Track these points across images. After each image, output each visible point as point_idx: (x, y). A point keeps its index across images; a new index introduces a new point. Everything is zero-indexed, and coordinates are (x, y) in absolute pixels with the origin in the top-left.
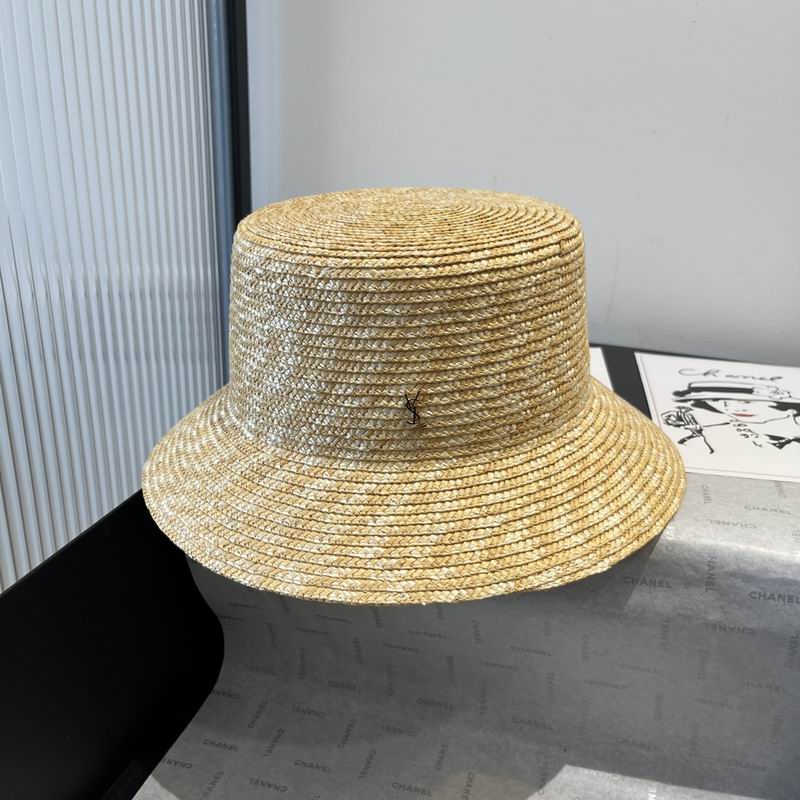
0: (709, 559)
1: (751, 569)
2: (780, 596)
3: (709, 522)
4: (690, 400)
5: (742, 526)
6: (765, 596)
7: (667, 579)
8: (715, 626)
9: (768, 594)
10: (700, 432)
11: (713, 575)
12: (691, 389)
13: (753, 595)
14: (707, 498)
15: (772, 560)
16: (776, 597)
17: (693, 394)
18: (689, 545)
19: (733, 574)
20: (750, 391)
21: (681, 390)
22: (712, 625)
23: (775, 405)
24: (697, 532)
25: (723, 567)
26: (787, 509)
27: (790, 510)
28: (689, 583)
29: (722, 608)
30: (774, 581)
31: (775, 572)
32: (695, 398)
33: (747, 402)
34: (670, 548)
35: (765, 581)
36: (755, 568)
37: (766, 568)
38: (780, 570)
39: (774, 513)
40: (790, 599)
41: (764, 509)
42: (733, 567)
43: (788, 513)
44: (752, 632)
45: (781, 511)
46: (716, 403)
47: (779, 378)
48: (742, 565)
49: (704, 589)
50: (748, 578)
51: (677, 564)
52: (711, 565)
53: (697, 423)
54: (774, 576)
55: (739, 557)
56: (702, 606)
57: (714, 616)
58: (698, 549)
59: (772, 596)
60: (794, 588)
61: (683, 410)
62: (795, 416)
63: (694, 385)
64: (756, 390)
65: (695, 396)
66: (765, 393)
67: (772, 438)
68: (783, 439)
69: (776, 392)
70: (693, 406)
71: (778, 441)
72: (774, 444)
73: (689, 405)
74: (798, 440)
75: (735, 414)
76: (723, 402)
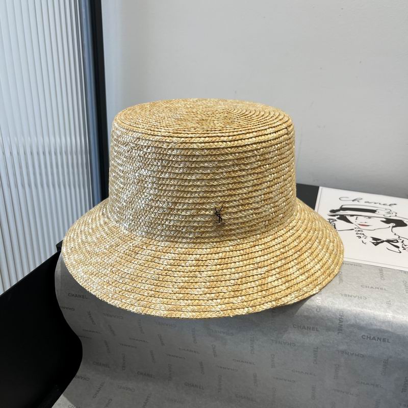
0: (340, 317)
1: (362, 323)
2: (378, 338)
3: (340, 296)
4: (337, 215)
5: (359, 297)
6: (370, 338)
7: (316, 326)
8: (343, 352)
9: (372, 337)
11: (342, 325)
12: (342, 209)
13: (364, 337)
14: (341, 280)
15: (374, 318)
16: (376, 338)
17: (341, 211)
18: (329, 309)
19: (352, 326)
20: (374, 211)
21: (335, 209)
22: (341, 351)
23: (385, 220)
24: (334, 301)
25: (347, 321)
26: (384, 287)
27: (386, 288)
28: (328, 329)
29: (347, 343)
30: (375, 330)
31: (376, 325)
32: (341, 214)
33: (370, 217)
34: (318, 310)
35: (370, 330)
36: (365, 322)
37: (371, 323)
38: (378, 324)
39: (377, 289)
40: (384, 340)
41: (372, 287)
42: (353, 322)
43: (385, 289)
44: (363, 356)
45: (381, 289)
46: (352, 217)
48: (358, 321)
49: (337, 333)
50: (360, 328)
51: (322, 319)
52: (341, 320)
54: (375, 327)
55: (356, 316)
56: (336, 342)
57: (342, 347)
58: (334, 311)
59: (374, 338)
60: (386, 334)
61: (331, 221)
62: (393, 227)
63: (343, 207)
64: (378, 211)
65: (342, 213)
66: (382, 213)
67: (374, 239)
68: (380, 240)
69: (389, 213)
70: (338, 218)
71: (377, 241)
72: (373, 243)
73: (335, 218)
74: (388, 241)
75: (359, 225)
76: (355, 217)
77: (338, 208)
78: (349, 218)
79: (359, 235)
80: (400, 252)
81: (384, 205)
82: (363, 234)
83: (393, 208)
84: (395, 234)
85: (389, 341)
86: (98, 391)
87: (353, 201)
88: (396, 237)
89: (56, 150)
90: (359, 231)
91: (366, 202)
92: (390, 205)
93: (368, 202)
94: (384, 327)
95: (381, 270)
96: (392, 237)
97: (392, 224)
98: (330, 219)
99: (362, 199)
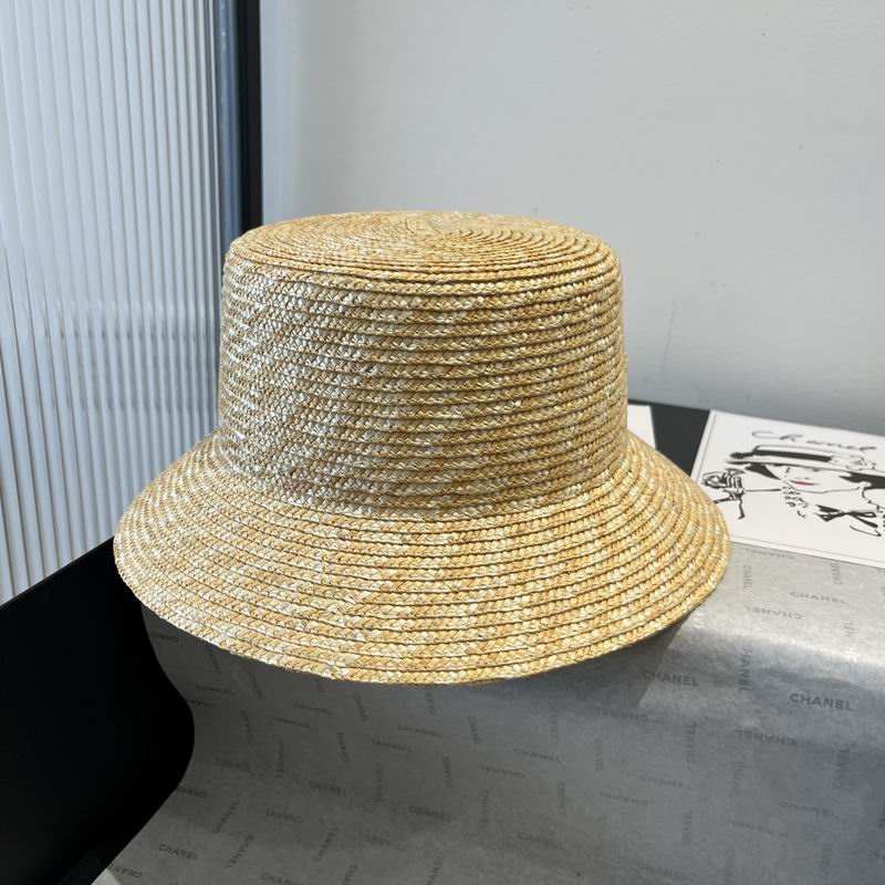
0: (743, 652)
1: (793, 667)
2: (826, 700)
3: (745, 610)
4: (747, 463)
5: (785, 614)
6: (808, 699)
7: (693, 675)
8: (749, 734)
9: (813, 698)
10: (739, 496)
11: (748, 672)
12: (757, 452)
13: (795, 698)
14: (748, 582)
15: (818, 656)
16: (822, 701)
17: (755, 457)
18: (720, 636)
19: (771, 672)
20: (826, 459)
21: (742, 451)
22: (746, 732)
23: (849, 475)
24: (730, 620)
25: (759, 662)
26: (841, 597)
27: (845, 598)
28: (719, 681)
29: (758, 712)
30: (820, 682)
31: (821, 671)
33: (816, 470)
34: (697, 638)
35: (809, 681)
36: (798, 664)
37: (810, 666)
38: (827, 669)
39: (826, 601)
40: (839, 705)
41: (814, 597)
42: (771, 663)
43: (842, 602)
44: (793, 743)
45: (833, 600)
46: (778, 468)
47: (872, 448)
48: (782, 661)
49: (736, 689)
50: (788, 677)
51: (706, 657)
52: (745, 660)
53: (741, 486)
54: (819, 675)
55: (779, 651)
56: (734, 709)
57: (749, 723)
58: (730, 640)
59: (817, 701)
60: (844, 691)
61: (732, 473)
62: (866, 489)
63: (761, 449)
64: (834, 459)
65: (756, 459)
66: (844, 462)
67: (823, 509)
68: (836, 511)
69: (858, 463)
70: (748, 469)
71: (829, 514)
72: (822, 516)
73: (742, 467)
74: (854, 514)
75: (793, 482)
76: (786, 467)
77: (750, 450)
78: (770, 468)
79: (792, 501)
80: (879, 535)
81: (849, 448)
82: (800, 499)
83: (868, 455)
84: (870, 502)
85: (852, 706)
86: (224, 820)
87: (782, 439)
88: (872, 508)
89: (154, 328)
90: (791, 493)
91: (809, 442)
92: (862, 449)
93: (814, 442)
94: (838, 675)
95: (836, 566)
96: (862, 506)
97: (863, 484)
98: (729, 470)
99: (800, 436)
